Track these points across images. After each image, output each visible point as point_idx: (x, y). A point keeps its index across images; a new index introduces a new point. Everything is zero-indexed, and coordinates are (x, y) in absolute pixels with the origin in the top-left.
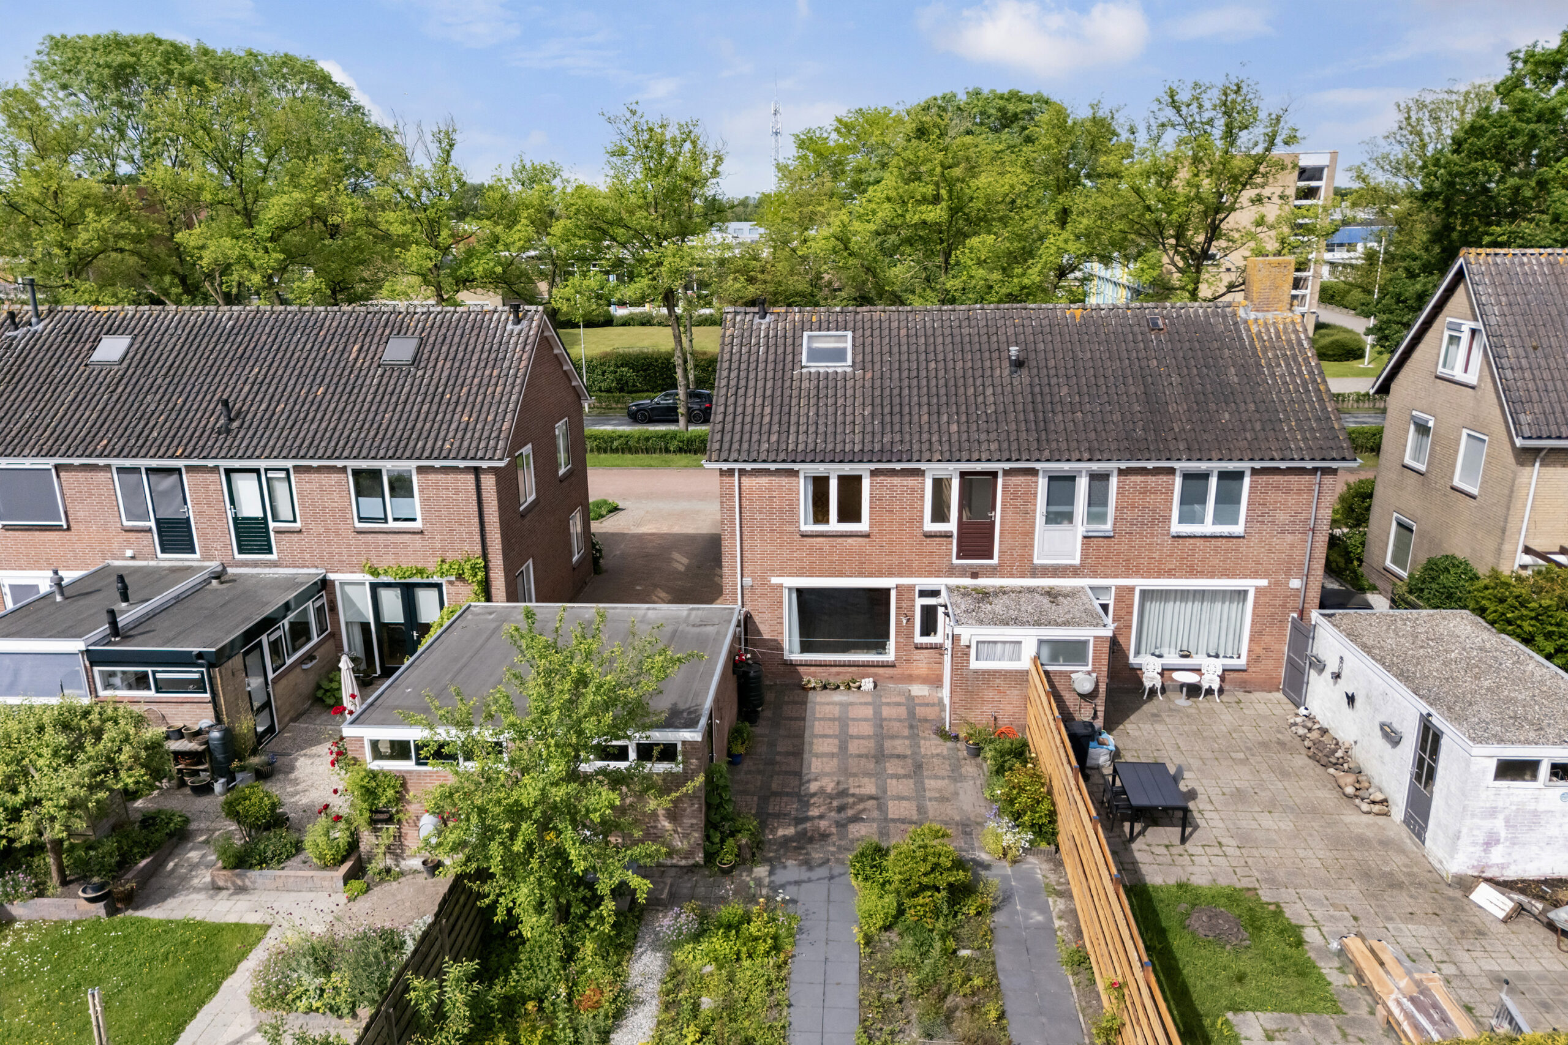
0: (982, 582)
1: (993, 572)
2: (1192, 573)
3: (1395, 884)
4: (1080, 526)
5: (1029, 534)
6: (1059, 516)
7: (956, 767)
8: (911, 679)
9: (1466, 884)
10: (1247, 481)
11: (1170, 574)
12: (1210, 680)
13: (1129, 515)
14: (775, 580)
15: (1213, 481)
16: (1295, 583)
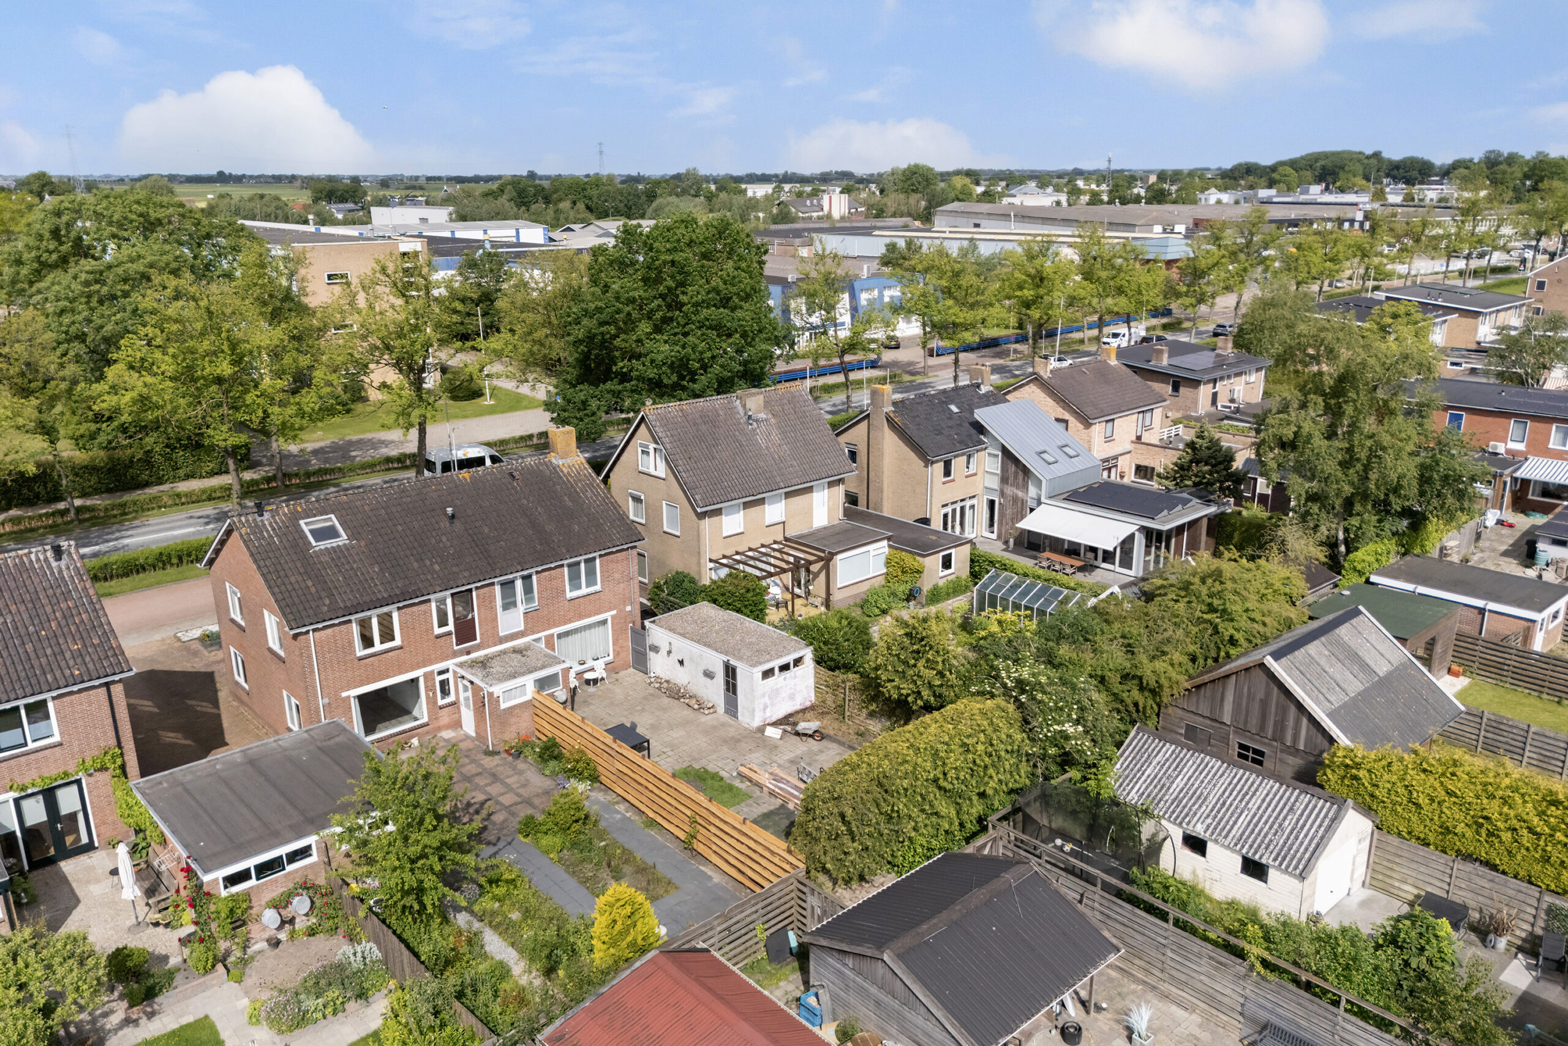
0: (473, 655)
1: (478, 648)
2: (581, 617)
3: (738, 741)
4: (521, 608)
5: (495, 619)
6: (509, 604)
7: (514, 768)
8: (439, 729)
9: (761, 730)
10: (598, 561)
11: (570, 621)
12: (599, 673)
13: (545, 595)
14: (344, 694)
15: (583, 565)
16: (628, 608)
